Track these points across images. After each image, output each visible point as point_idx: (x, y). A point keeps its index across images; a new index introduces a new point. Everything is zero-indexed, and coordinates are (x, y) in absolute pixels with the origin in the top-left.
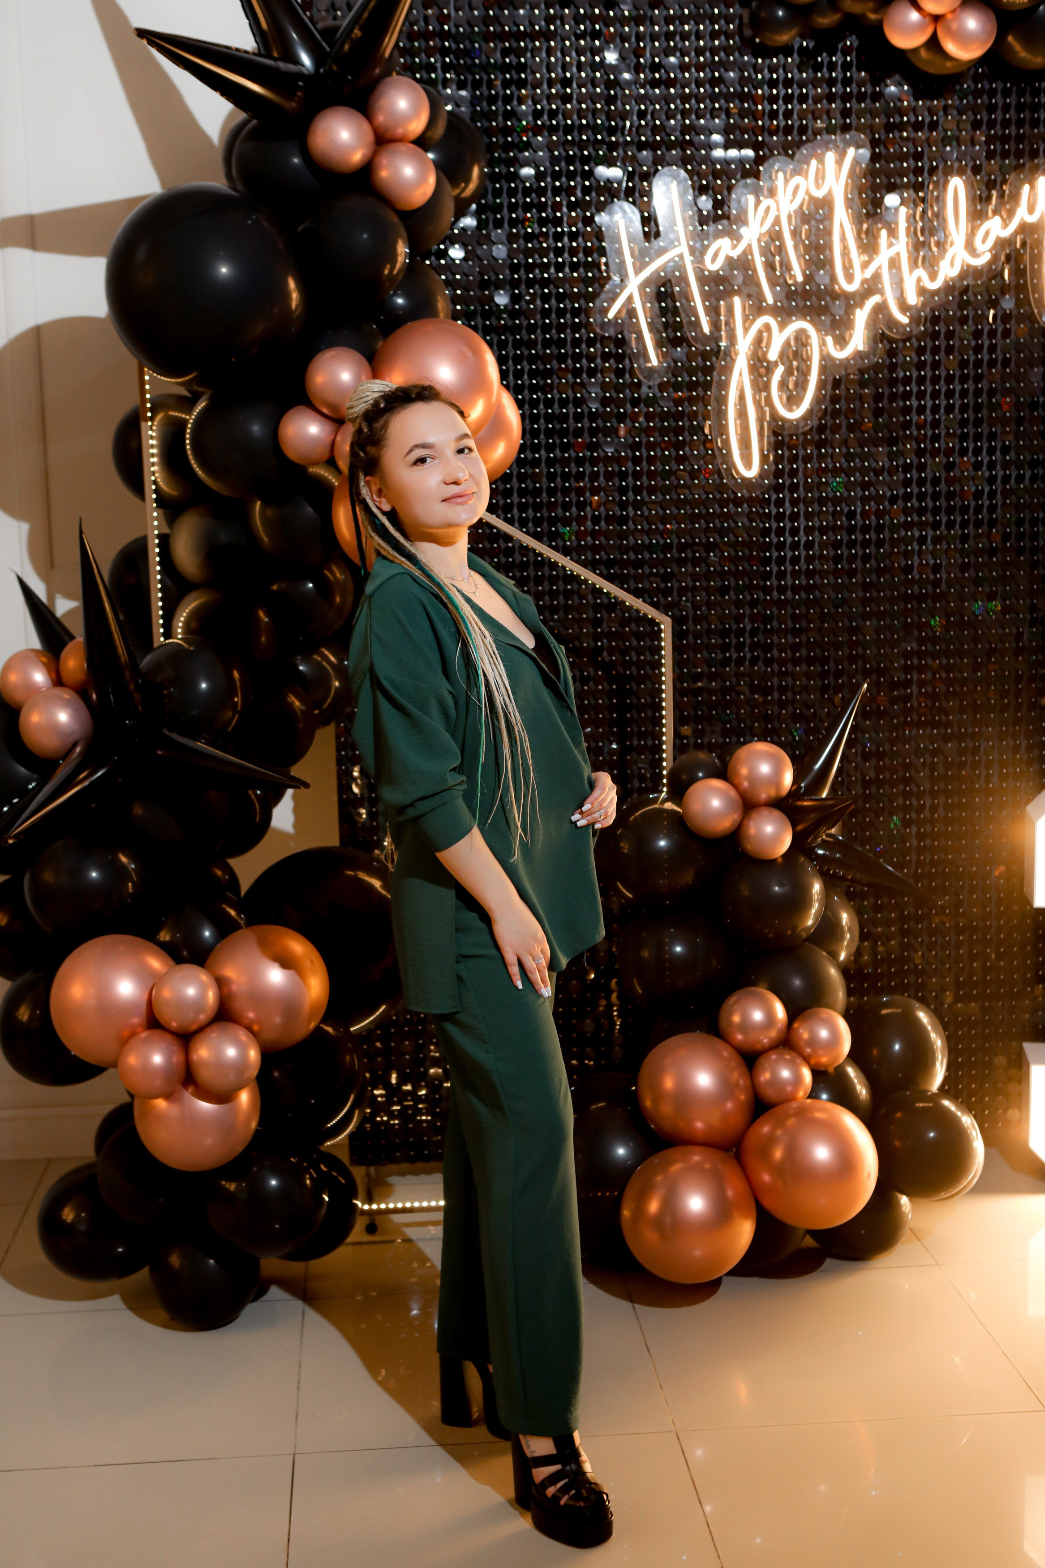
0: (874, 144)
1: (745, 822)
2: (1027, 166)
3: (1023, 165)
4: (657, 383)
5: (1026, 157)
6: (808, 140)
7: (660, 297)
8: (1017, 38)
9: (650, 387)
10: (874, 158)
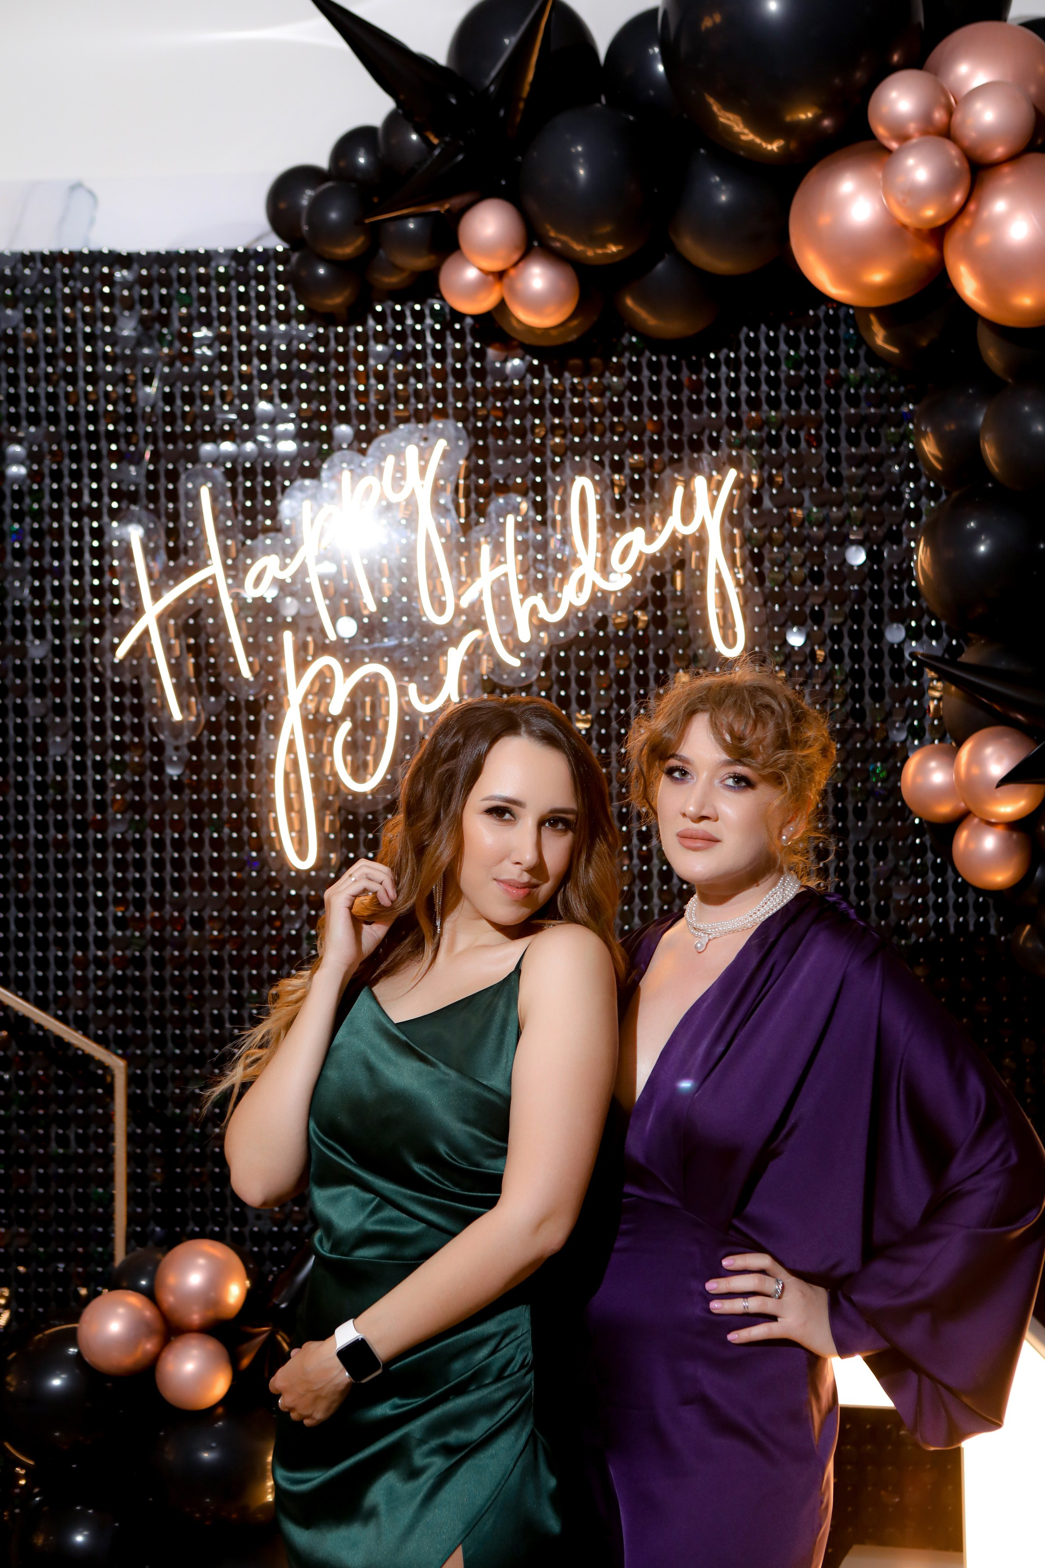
0: (474, 433)
1: (164, 1354)
2: (686, 461)
3: (680, 460)
4: (185, 741)
5: (687, 450)
6: (388, 430)
7: (185, 630)
8: (635, 299)
9: (177, 749)
10: (476, 451)
